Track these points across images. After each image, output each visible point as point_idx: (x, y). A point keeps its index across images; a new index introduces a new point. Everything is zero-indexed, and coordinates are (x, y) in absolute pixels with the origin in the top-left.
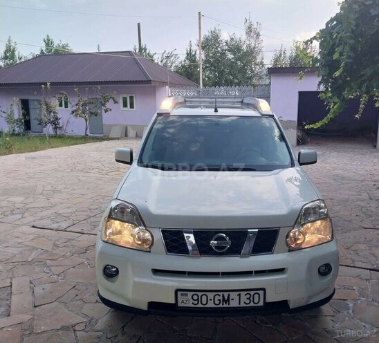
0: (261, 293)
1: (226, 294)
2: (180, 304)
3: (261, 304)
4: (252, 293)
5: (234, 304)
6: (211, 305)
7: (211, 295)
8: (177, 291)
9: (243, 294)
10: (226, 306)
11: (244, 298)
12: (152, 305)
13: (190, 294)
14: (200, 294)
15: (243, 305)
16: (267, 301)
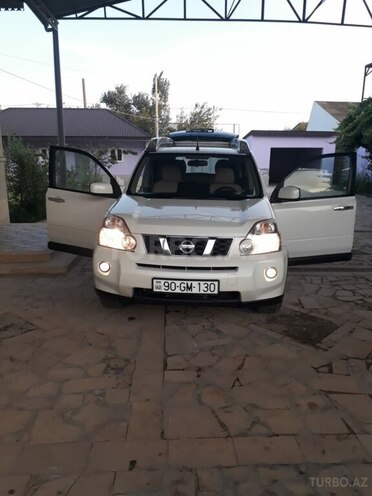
0: (216, 283)
1: (189, 283)
2: (155, 290)
3: (216, 292)
4: (209, 283)
5: (195, 291)
6: (178, 291)
7: (178, 283)
8: (153, 279)
9: (202, 283)
10: (189, 292)
11: (203, 287)
12: (137, 290)
13: (163, 282)
14: (170, 282)
15: (202, 292)
16: (221, 290)
